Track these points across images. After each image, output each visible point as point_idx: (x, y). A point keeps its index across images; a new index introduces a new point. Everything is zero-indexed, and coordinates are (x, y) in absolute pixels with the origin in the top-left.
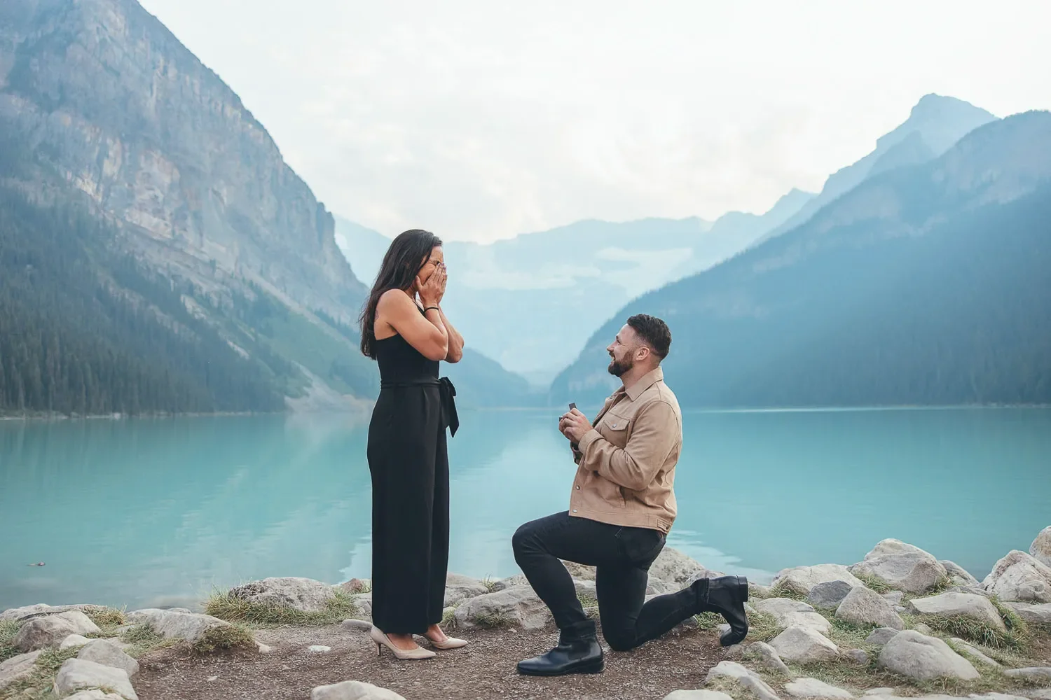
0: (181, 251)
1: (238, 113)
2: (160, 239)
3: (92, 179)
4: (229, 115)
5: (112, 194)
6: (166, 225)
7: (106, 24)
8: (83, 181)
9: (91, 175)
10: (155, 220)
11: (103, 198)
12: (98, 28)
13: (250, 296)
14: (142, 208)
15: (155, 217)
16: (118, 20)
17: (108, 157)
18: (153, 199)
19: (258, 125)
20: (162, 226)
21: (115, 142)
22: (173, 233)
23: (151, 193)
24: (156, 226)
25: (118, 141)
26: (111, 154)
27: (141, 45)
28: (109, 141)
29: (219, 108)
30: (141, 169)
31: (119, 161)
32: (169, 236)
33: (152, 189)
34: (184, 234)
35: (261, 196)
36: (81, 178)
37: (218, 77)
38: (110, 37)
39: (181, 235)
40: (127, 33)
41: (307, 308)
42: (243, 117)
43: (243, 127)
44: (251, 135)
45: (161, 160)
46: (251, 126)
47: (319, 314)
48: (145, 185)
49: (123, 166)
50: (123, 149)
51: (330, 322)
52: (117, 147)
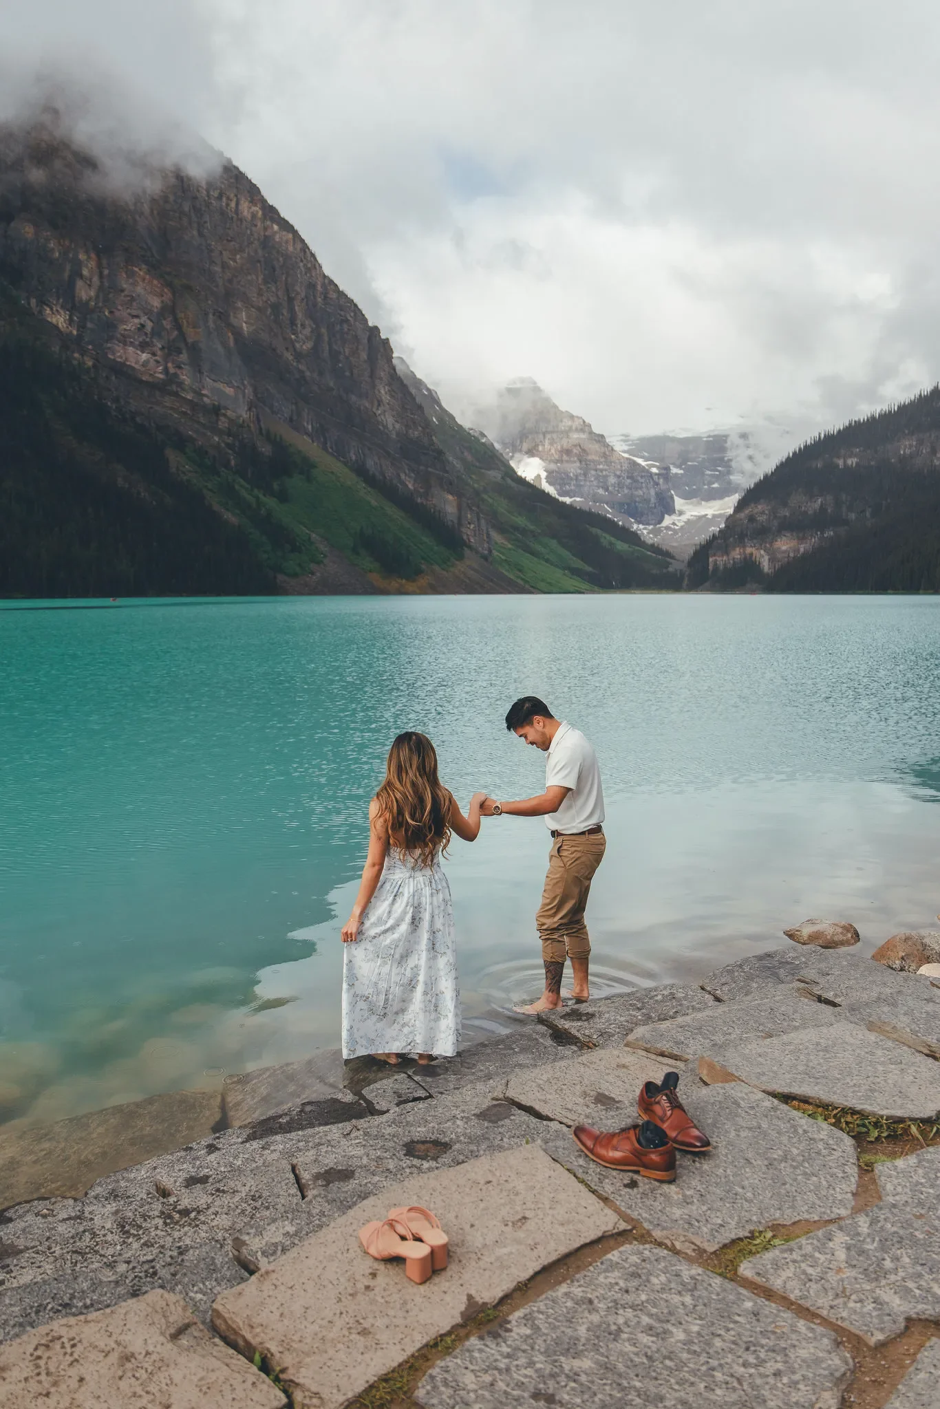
0: (176, 394)
1: (258, 210)
2: (151, 380)
3: (62, 307)
4: (245, 213)
5: (89, 325)
6: (157, 362)
8: (52, 309)
9: (61, 300)
10: (144, 356)
11: (78, 331)
13: (266, 449)
14: (124, 341)
15: (142, 352)
17: (81, 276)
18: (139, 329)
19: (286, 226)
20: (152, 363)
21: (89, 258)
22: (166, 370)
23: (136, 321)
24: (145, 364)
25: (93, 256)
26: (85, 272)
28: (82, 256)
29: (233, 204)
30: (122, 291)
31: (96, 280)
32: (161, 376)
33: (137, 317)
34: (179, 372)
35: (293, 322)
36: (48, 305)
39: (176, 375)
41: (345, 464)
42: (264, 215)
43: (265, 229)
44: (277, 238)
45: (148, 277)
46: (276, 227)
47: (360, 470)
48: (129, 311)
49: (101, 288)
50: (99, 266)
51: (370, 480)
52: (92, 264)
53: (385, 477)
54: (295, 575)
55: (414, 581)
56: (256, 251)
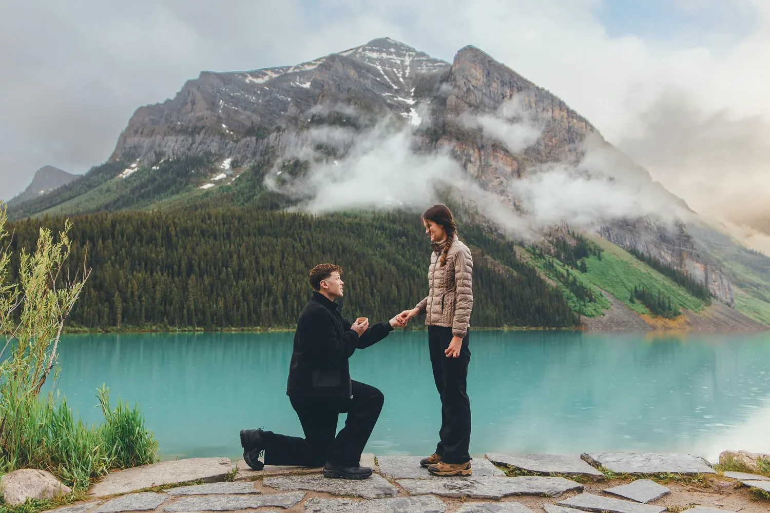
1: (565, 114)
4: (557, 116)
6: (509, 200)
7: (470, 78)
12: (465, 82)
14: (492, 191)
15: (501, 195)
16: (478, 74)
17: (470, 162)
18: (500, 184)
19: (581, 119)
20: (506, 201)
21: (474, 152)
22: (514, 204)
23: (498, 180)
24: (503, 202)
25: (476, 150)
26: (472, 159)
27: (494, 85)
28: (471, 152)
30: (491, 166)
31: (478, 163)
32: (511, 207)
33: (499, 178)
37: (548, 92)
38: (473, 86)
39: (519, 206)
40: (485, 80)
41: (623, 248)
42: (568, 116)
43: (569, 123)
44: (576, 127)
45: (504, 157)
46: (575, 121)
47: (633, 252)
48: (495, 175)
49: (481, 166)
50: (480, 155)
51: (641, 257)
52: (476, 155)
53: (650, 255)
54: (592, 316)
55: (674, 320)
56: (564, 136)
